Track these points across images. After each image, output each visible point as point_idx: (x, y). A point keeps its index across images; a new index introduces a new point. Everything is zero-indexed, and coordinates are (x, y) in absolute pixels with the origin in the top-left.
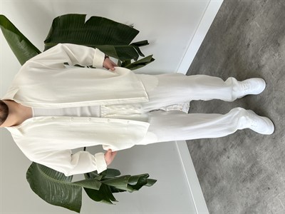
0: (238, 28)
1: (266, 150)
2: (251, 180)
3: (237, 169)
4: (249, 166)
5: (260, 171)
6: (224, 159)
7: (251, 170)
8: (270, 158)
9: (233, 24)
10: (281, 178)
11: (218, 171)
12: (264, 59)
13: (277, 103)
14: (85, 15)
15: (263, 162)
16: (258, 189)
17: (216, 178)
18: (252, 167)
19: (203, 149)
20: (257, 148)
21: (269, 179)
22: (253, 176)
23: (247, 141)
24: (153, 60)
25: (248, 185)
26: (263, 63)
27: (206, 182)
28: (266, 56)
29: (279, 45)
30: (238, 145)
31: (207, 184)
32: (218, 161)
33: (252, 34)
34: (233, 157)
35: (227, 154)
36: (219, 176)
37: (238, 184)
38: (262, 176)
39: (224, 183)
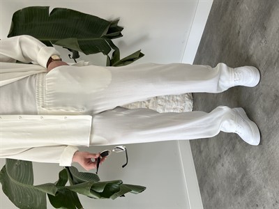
0: (231, 14)
1: (254, 158)
2: (242, 194)
3: (230, 179)
4: (240, 177)
5: (249, 183)
6: (219, 166)
7: (241, 181)
8: (258, 168)
9: (226, 10)
10: (268, 194)
11: (214, 180)
12: (252, 47)
13: (264, 101)
14: (48, 8)
15: (252, 173)
16: (247, 205)
17: (213, 189)
18: (242, 178)
19: (203, 154)
20: (247, 156)
21: (258, 194)
22: (243, 188)
23: (238, 146)
24: (141, 55)
25: (239, 199)
26: (251, 52)
27: (205, 192)
28: (254, 44)
29: (265, 29)
30: (231, 151)
31: (206, 195)
32: (215, 168)
33: (241, 19)
34: (227, 165)
35: (221, 160)
36: (215, 187)
37: (231, 198)
38: (251, 189)
39: (219, 194)
